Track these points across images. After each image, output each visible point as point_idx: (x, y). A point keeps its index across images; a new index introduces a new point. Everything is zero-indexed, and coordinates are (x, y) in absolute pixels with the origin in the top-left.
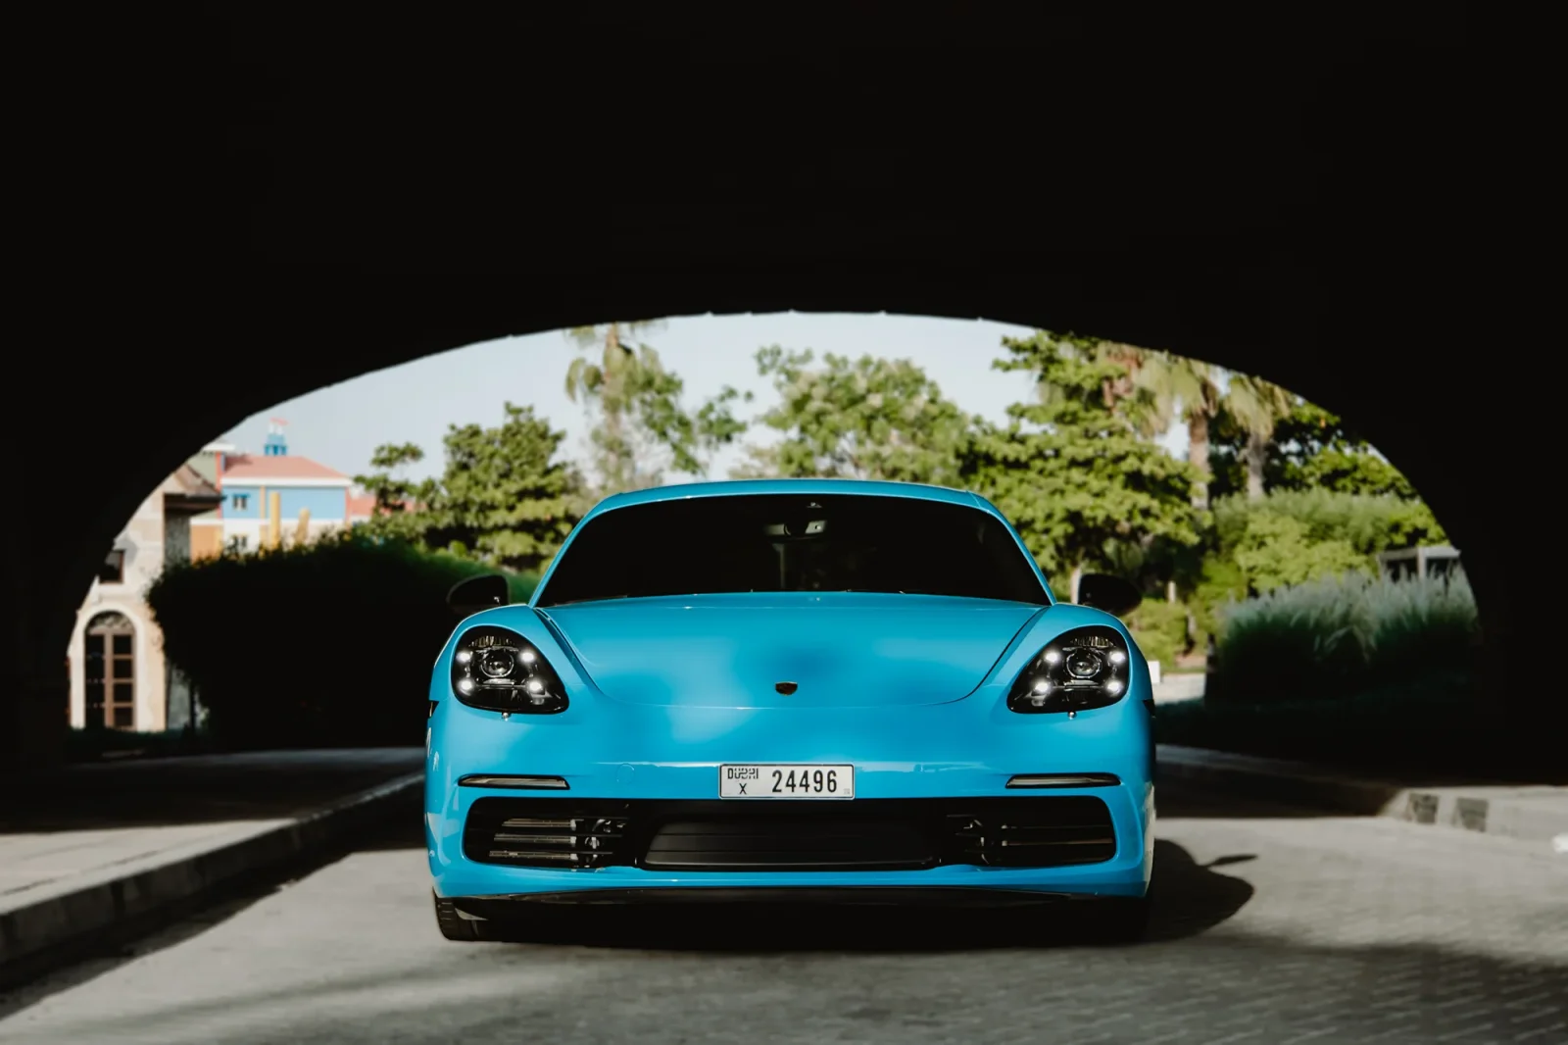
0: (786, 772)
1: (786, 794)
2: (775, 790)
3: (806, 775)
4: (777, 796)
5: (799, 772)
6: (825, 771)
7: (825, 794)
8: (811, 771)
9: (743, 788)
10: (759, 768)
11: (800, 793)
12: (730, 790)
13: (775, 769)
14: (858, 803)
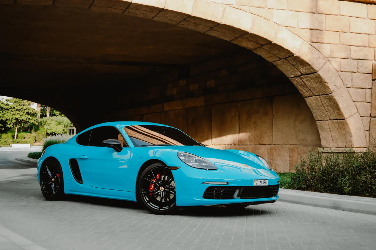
2: (260, 184)
3: (263, 181)
7: (265, 185)
10: (258, 180)
12: (255, 184)
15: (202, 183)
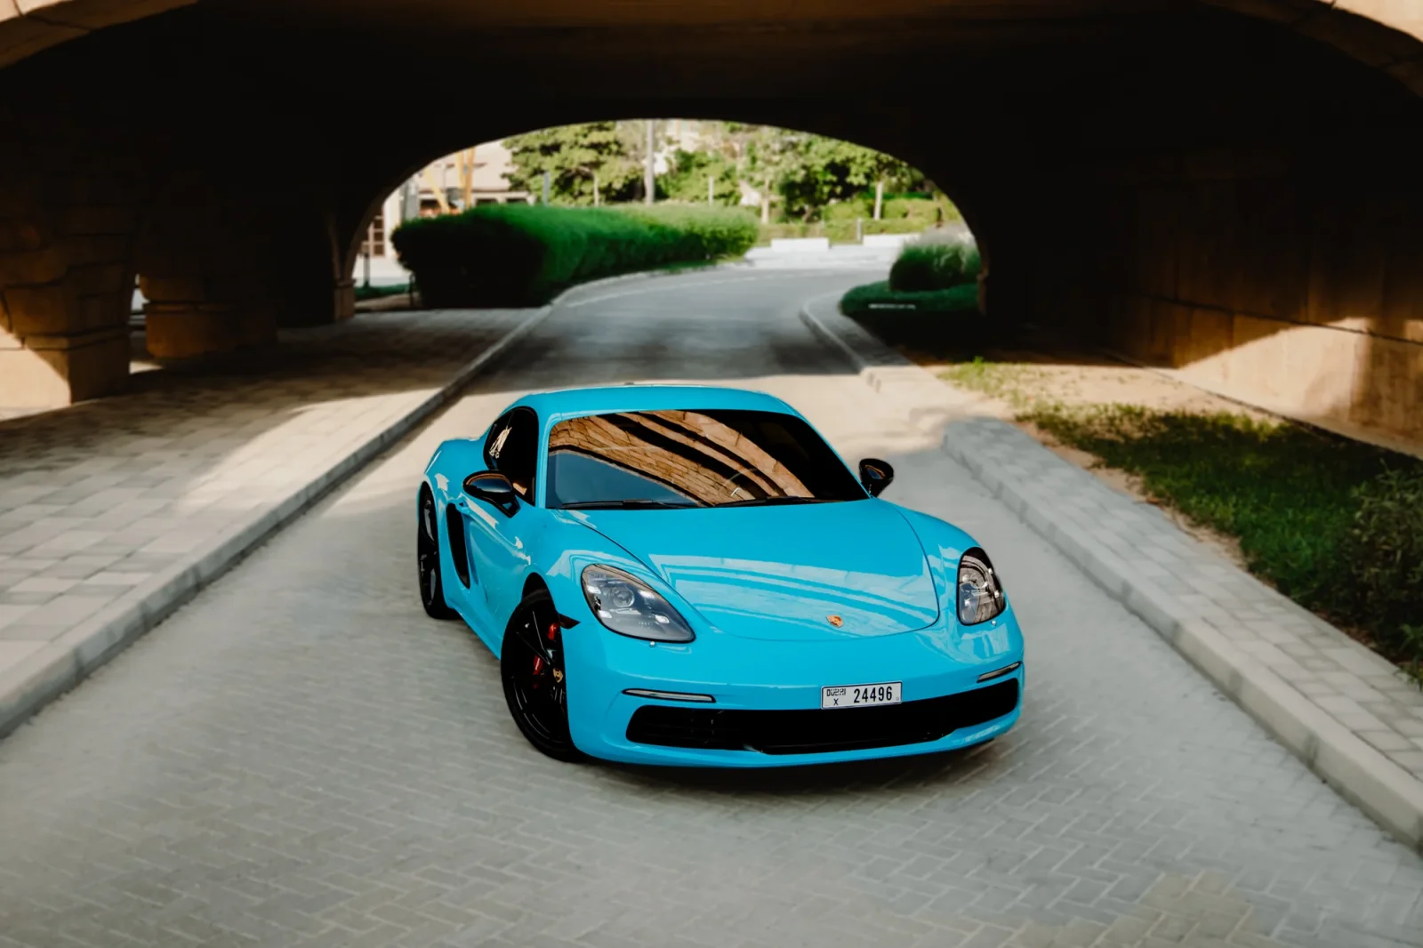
0: (862, 689)
1: (862, 703)
2: (855, 701)
3: (874, 691)
4: (857, 705)
5: (870, 689)
6: (885, 687)
7: (885, 702)
8: (877, 687)
9: (836, 701)
10: (847, 688)
11: (870, 702)
12: (828, 703)
13: (856, 688)
14: (904, 704)
15: (624, 692)
